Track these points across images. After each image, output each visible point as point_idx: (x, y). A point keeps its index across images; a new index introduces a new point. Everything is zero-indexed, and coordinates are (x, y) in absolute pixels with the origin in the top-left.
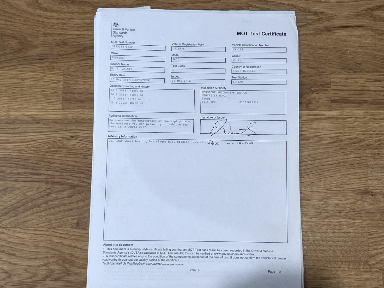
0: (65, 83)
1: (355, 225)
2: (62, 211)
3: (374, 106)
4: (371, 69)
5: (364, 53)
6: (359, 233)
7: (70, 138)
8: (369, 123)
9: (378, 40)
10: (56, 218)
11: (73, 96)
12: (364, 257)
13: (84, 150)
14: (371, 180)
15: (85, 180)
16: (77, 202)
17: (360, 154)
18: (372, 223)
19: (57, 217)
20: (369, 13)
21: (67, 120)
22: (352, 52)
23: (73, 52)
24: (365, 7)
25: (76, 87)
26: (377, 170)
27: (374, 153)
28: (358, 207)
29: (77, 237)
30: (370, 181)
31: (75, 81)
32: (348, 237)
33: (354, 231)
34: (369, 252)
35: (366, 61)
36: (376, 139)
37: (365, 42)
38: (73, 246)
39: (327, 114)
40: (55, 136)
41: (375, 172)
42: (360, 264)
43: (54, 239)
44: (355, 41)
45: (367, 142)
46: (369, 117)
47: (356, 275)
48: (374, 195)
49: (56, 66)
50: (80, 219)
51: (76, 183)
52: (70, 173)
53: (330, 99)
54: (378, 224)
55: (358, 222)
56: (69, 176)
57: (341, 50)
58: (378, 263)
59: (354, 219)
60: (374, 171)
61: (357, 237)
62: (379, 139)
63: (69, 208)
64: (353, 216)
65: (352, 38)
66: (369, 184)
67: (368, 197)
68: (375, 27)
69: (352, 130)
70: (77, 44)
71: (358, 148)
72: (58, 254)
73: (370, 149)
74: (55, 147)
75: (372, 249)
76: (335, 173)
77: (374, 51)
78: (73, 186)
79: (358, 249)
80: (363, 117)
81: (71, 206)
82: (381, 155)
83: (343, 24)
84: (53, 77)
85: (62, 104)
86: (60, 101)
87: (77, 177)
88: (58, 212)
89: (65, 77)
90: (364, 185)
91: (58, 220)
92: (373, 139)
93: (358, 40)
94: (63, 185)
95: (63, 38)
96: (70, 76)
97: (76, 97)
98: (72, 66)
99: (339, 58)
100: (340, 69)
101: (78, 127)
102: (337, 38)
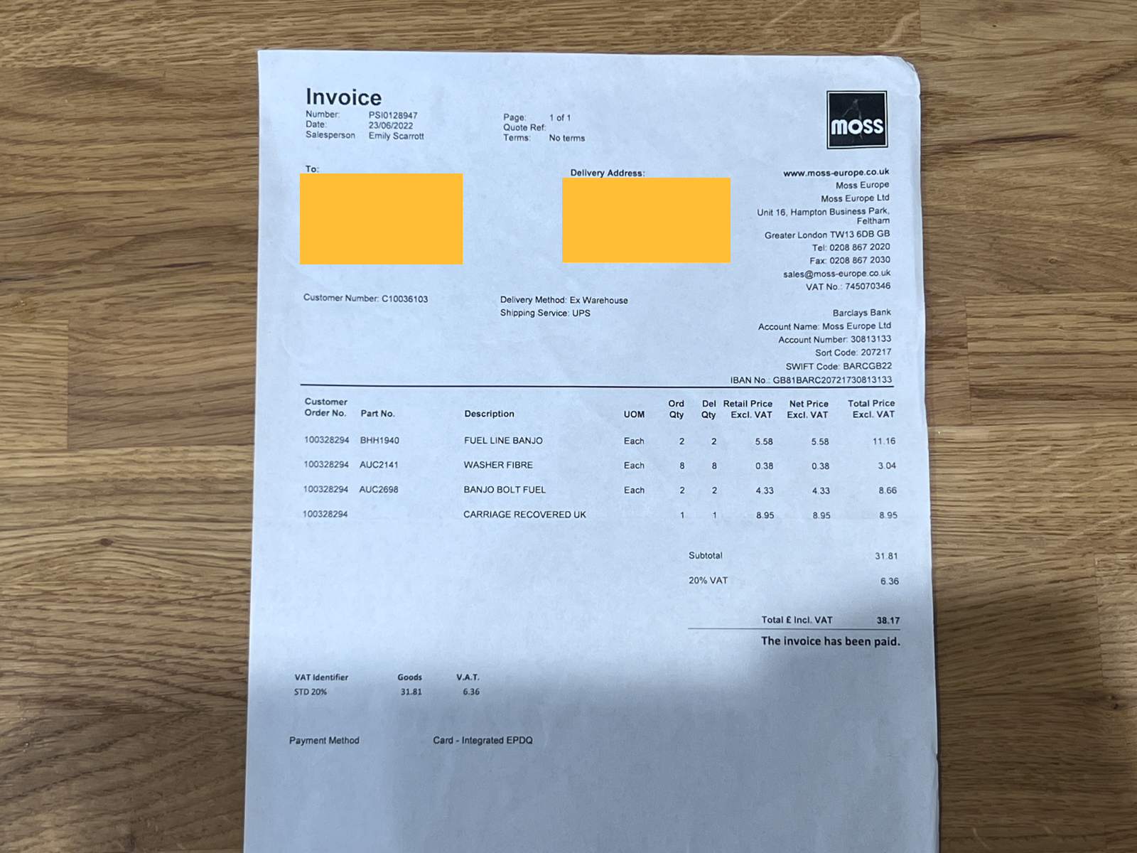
0: (75, 361)
1: (1060, 810)
2: (79, 798)
3: (1112, 403)
4: (1099, 279)
5: (1074, 228)
6: (1076, 836)
7: (96, 547)
8: (1100, 462)
9: (1121, 180)
10: (57, 823)
11: (105, 403)
13: (144, 585)
14: (1113, 654)
15: (150, 690)
17: (1071, 570)
19: (59, 817)
20: (1086, 90)
21: (86, 486)
22: (1034, 223)
23: (98, 253)
24: (1075, 72)
25: (112, 371)
26: (1128, 623)
27: (1118, 564)
28: (1068, 750)
30: (1109, 660)
31: (109, 352)
33: (1058, 830)
35: (1081, 252)
36: (1123, 516)
37: (1077, 188)
39: (957, 435)
40: (46, 542)
41: (1122, 629)
44: (1045, 186)
45: (1092, 528)
46: (1098, 443)
48: (1124, 706)
49: (43, 304)
50: (139, 820)
51: (121, 701)
52: (101, 665)
53: (965, 384)
55: (1073, 801)
56: (97, 676)
57: (998, 219)
59: (1059, 788)
60: (1121, 624)
62: (1132, 514)
63: (99, 785)
64: (1054, 778)
65: (1032, 177)
66: (1104, 668)
67: (1101, 713)
68: (1111, 136)
69: (1043, 486)
70: (110, 224)
71: (1065, 548)
73: (1104, 551)
74: (48, 578)
76: (991, 637)
77: (1109, 220)
78: (110, 710)
80: (1077, 443)
81: (108, 777)
83: (1003, 130)
84: (35, 342)
85: (65, 433)
86: (59, 422)
87: (124, 679)
88: (62, 802)
89: (74, 338)
90: (1087, 672)
91: (64, 827)
92: (1114, 517)
93: (1054, 182)
94: (76, 708)
95: (64, 206)
96: (91, 335)
97: (114, 405)
98: (98, 300)
99: (991, 244)
100: (995, 283)
101: (124, 507)
102: (982, 179)
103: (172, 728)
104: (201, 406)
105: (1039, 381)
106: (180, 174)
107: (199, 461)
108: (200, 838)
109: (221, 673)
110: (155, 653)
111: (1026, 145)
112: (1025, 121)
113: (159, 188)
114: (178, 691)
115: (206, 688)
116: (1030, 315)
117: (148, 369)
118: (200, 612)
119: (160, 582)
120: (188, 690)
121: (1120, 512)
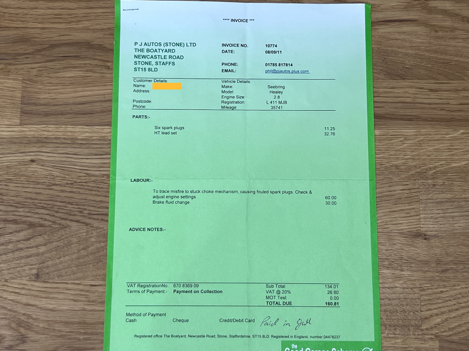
1: (402, 278)
2: (18, 259)
3: (428, 122)
4: (424, 75)
5: (415, 55)
6: (408, 288)
7: (29, 163)
8: (422, 145)
9: (434, 38)
10: (8, 268)
11: (35, 108)
12: (414, 320)
13: (47, 178)
14: (425, 219)
15: (48, 218)
16: (37, 246)
17: (410, 186)
18: (426, 275)
19: (9, 266)
20: (422, 3)
21: (26, 139)
22: (400, 53)
23: (35, 51)
25: (39, 96)
26: (431, 207)
27: (428, 184)
28: (406, 255)
29: (37, 293)
30: (423, 221)
31: (38, 88)
32: (394, 293)
33: (401, 285)
34: (421, 314)
35: (418, 64)
36: (431, 166)
37: (418, 40)
38: (31, 304)
40: (9, 160)
41: (429, 209)
42: (409, 329)
43: (5, 295)
44: (404, 39)
45: (419, 170)
46: (422, 138)
47: (404, 343)
48: (429, 239)
49: (13, 69)
50: (41, 268)
51: (36, 222)
52: (29, 208)
54: (433, 277)
55: (407, 274)
56: (27, 212)
57: (386, 51)
58: (433, 327)
59: (402, 269)
60: (429, 207)
61: (405, 294)
62: (434, 165)
63: (26, 254)
64: (400, 265)
65: (400, 35)
66: (421, 224)
67: (420, 241)
68: (431, 21)
69: (400, 153)
70: (41, 40)
71: (408, 177)
72: (10, 315)
73: (423, 179)
74: (10, 173)
75: (425, 309)
77: (429, 53)
78: (32, 225)
79: (406, 310)
80: (414, 137)
81: (29, 251)
82: (438, 187)
83: (389, 17)
84: (9, 83)
85: (19, 118)
86: (17, 114)
87: (38, 213)
88: (11, 260)
89: (24, 82)
90: (414, 225)
91: (11, 270)
92: (427, 166)
93: (408, 38)
94: (19, 224)
95: (23, 32)
96: (32, 82)
97: (38, 109)
98: (34, 69)
99: (383, 61)
100: (384, 75)
101: (41, 148)
102: (380, 36)
103: (56, 233)
104: (73, 111)
105: (400, 113)
106: (69, 22)
107: (71, 132)
108: (64, 276)
109: (76, 213)
110: (50, 204)
111: (398, 23)
112: (398, 14)
113: (61, 27)
114: (59, 219)
115: (70, 218)
116: (397, 88)
117: (52, 95)
118: (68, 189)
119: (54, 177)
120: (63, 219)
121: (430, 164)
